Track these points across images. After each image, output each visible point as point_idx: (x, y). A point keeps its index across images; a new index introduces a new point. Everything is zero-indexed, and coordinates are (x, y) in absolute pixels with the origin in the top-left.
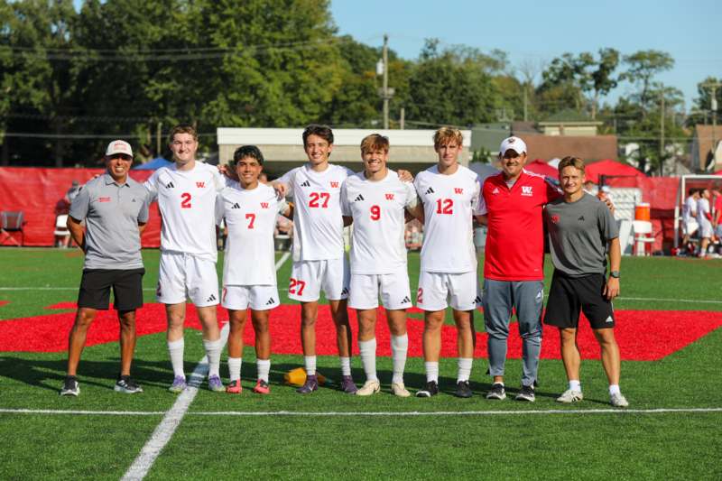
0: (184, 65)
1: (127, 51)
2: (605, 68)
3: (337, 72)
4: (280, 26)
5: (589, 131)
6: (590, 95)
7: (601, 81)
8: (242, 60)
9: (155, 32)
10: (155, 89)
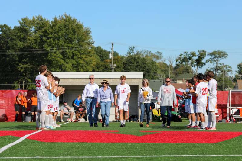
2: (201, 58)
3: (94, 60)
6: (195, 68)
8: (56, 55)
9: (21, 44)
10: (21, 67)
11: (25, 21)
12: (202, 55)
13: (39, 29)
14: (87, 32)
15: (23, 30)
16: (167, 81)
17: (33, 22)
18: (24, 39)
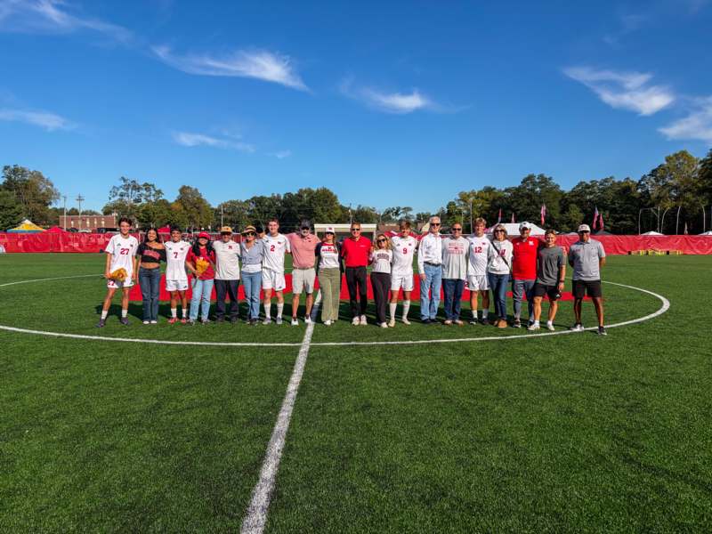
0: (306, 211)
1: (293, 208)
2: (398, 211)
3: (339, 212)
4: (326, 202)
5: (395, 225)
6: (394, 217)
7: (397, 214)
8: (318, 209)
9: (299, 204)
10: (299, 216)
11: (301, 190)
12: (398, 209)
13: (308, 195)
14: (336, 197)
15: (300, 195)
16: (455, 229)
17: (305, 191)
18: (301, 201)
